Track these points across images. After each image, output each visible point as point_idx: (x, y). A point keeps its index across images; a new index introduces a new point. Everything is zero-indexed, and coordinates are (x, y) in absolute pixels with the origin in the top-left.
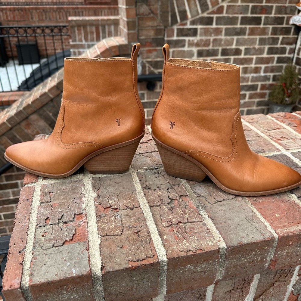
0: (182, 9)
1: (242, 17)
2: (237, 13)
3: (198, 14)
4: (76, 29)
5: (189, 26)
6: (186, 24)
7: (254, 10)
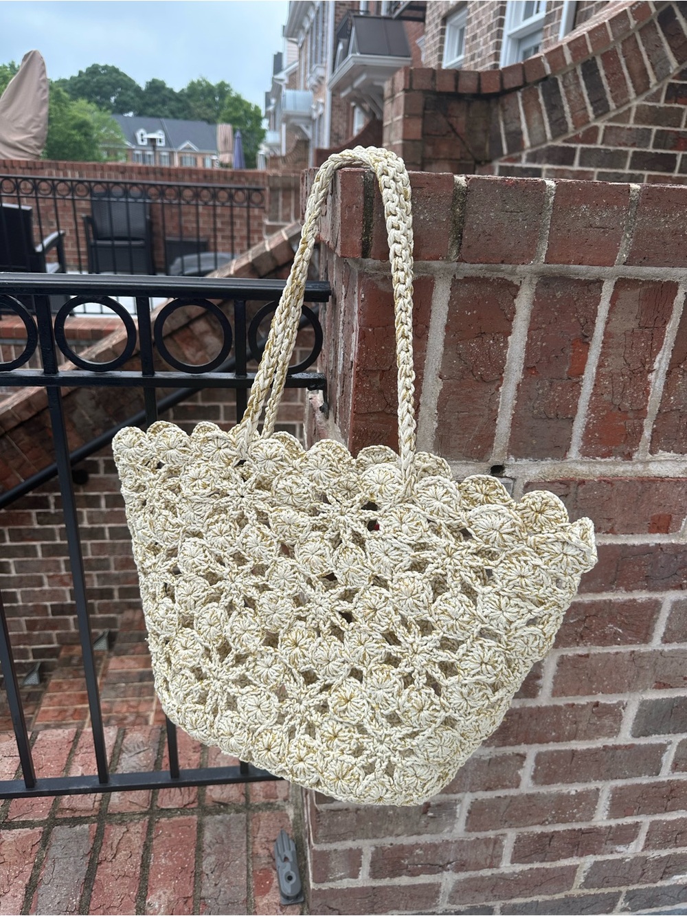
0: (512, 128)
1: (635, 153)
2: (625, 145)
3: (545, 141)
4: (280, 194)
5: (524, 164)
6: (518, 159)
7: (661, 140)
